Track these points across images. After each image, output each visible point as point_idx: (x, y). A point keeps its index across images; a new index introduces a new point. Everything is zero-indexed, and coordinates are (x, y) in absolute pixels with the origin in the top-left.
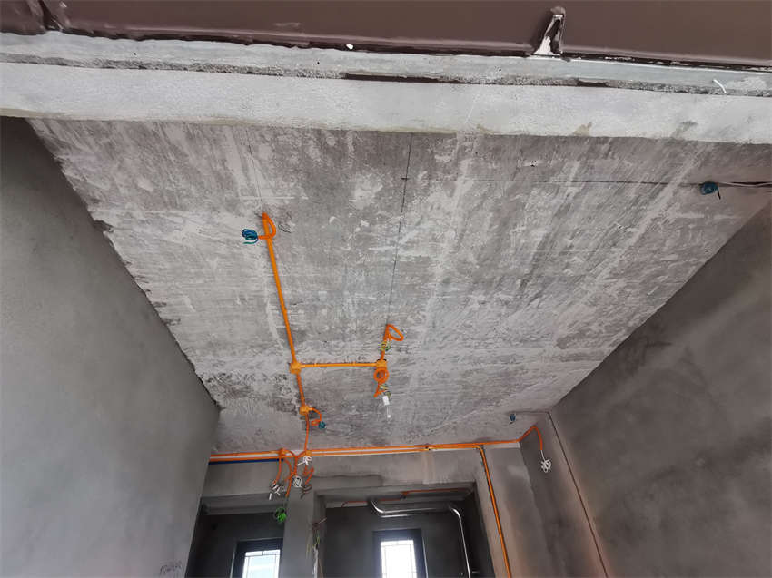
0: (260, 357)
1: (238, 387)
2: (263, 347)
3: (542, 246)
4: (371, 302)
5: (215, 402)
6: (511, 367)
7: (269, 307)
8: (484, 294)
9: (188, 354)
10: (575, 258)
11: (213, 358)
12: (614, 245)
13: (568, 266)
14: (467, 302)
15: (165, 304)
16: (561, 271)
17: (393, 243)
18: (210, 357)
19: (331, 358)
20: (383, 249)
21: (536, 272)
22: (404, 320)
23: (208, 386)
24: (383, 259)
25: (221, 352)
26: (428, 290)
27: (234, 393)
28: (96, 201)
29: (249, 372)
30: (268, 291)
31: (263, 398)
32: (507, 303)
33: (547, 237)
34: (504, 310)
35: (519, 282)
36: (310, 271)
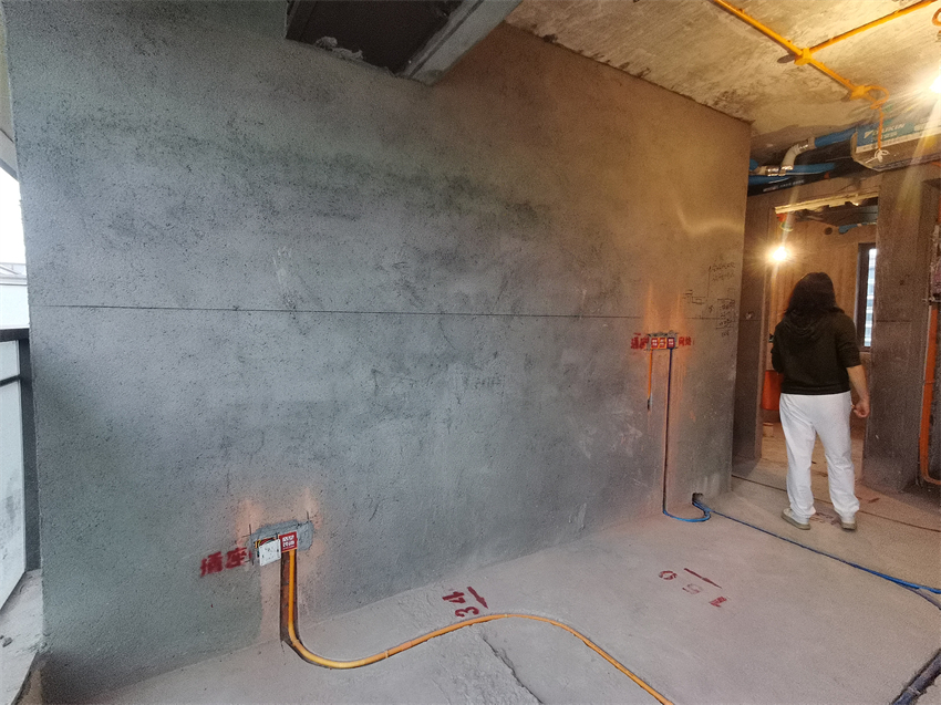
0: (754, 63)
1: (752, 98)
5: (738, 119)
9: (677, 90)
11: (703, 83)
15: (628, 64)
23: (717, 108)
25: (707, 76)
27: (752, 105)
28: (535, 26)
31: (792, 98)
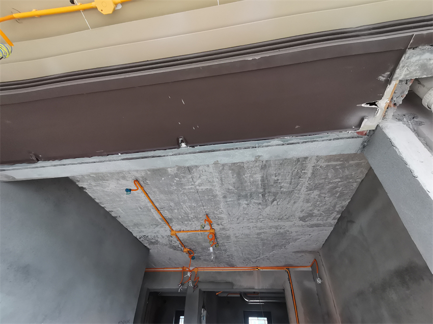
0: (157, 229)
1: (153, 241)
2: (157, 225)
3: (263, 180)
4: (195, 206)
5: (146, 246)
6: (282, 231)
7: (152, 210)
8: (246, 201)
9: (127, 228)
10: (283, 184)
11: (138, 229)
12: (300, 177)
13: (281, 187)
14: (239, 204)
15: (112, 211)
16: (279, 189)
17: (193, 185)
18: (136, 229)
19: (188, 228)
20: (190, 187)
21: (267, 191)
22: (214, 213)
23: (140, 240)
24: (191, 190)
25: (140, 227)
26: (218, 200)
27: (152, 243)
29: (155, 235)
30: (150, 204)
31: (166, 245)
32: (260, 204)
33: (263, 177)
34: (260, 207)
35: (260, 195)
36: (162, 196)
